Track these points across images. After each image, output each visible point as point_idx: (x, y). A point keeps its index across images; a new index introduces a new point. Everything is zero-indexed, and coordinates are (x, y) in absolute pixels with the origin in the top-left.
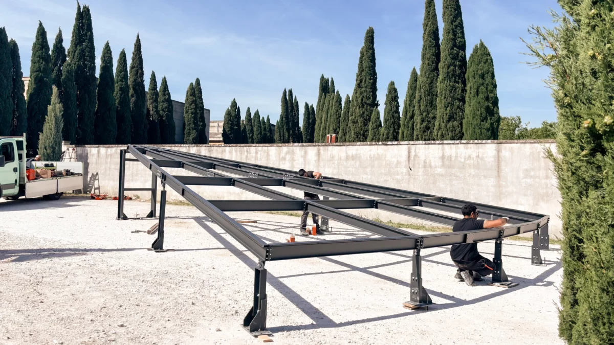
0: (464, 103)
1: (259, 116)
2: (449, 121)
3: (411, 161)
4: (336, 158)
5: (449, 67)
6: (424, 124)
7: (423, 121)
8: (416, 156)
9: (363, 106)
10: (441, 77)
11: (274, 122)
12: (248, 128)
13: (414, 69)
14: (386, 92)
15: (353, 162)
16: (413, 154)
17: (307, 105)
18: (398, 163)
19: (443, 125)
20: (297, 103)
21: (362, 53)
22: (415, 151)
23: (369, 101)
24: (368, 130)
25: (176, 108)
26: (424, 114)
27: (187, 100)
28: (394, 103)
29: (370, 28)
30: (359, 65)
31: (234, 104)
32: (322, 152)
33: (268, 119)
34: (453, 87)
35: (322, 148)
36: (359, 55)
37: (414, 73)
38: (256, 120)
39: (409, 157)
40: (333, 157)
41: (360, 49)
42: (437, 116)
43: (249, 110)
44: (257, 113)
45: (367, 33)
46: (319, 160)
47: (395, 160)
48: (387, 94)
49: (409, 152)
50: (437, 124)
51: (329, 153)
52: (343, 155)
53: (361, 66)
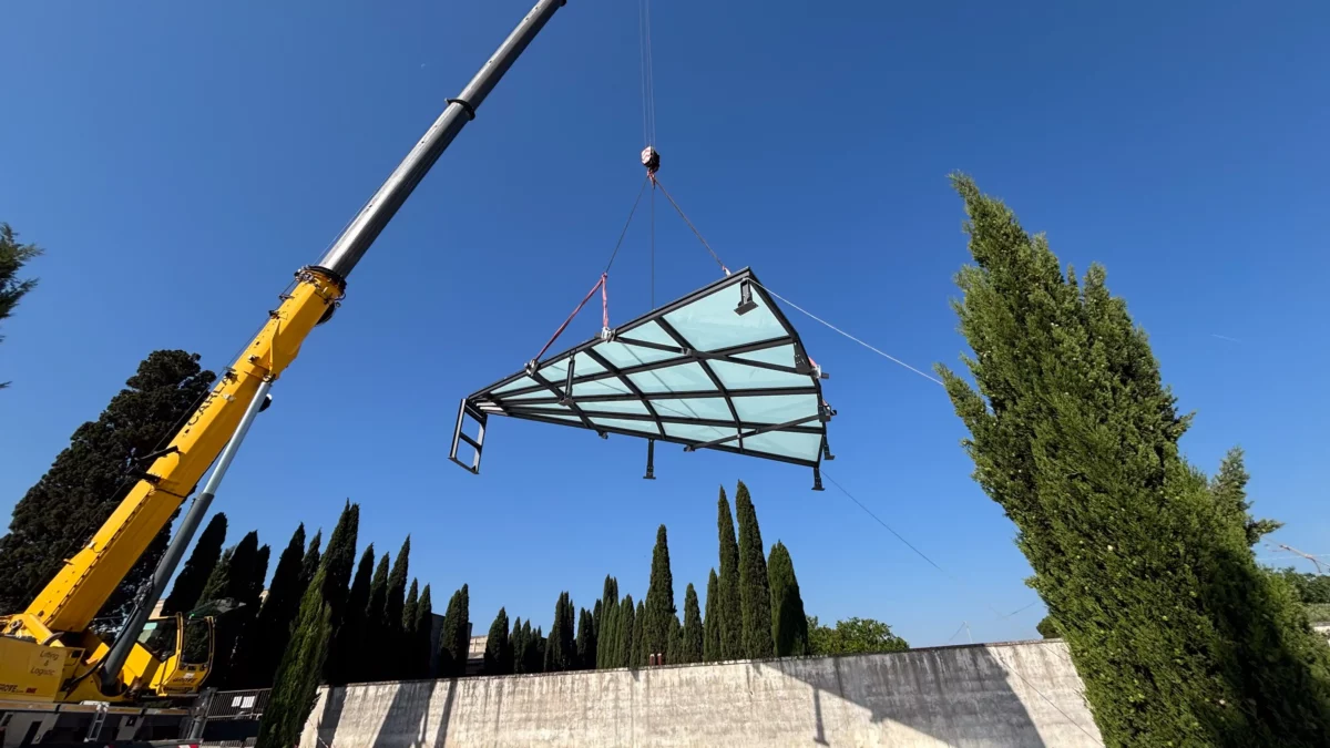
0: (770, 607)
1: (529, 628)
2: (756, 628)
4: (669, 684)
5: (749, 568)
6: (731, 633)
7: (729, 630)
9: (660, 612)
10: (742, 580)
11: (545, 634)
12: (516, 645)
13: (713, 570)
14: (685, 596)
15: (688, 688)
17: (583, 610)
18: (738, 686)
19: (751, 633)
20: (573, 609)
21: (655, 552)
23: (667, 607)
24: (667, 642)
25: (435, 624)
26: (730, 621)
27: (449, 611)
28: (695, 609)
29: (661, 526)
30: (652, 565)
31: (502, 613)
32: (651, 677)
33: (540, 632)
34: (754, 589)
35: (651, 672)
36: (652, 555)
37: (713, 574)
38: (526, 633)
39: (748, 678)
40: (664, 686)
41: (652, 548)
42: (744, 623)
43: (518, 622)
44: (527, 624)
45: (659, 531)
46: (648, 688)
47: (733, 683)
48: (685, 598)
50: (744, 632)
51: (660, 679)
52: (676, 680)
53: (654, 566)
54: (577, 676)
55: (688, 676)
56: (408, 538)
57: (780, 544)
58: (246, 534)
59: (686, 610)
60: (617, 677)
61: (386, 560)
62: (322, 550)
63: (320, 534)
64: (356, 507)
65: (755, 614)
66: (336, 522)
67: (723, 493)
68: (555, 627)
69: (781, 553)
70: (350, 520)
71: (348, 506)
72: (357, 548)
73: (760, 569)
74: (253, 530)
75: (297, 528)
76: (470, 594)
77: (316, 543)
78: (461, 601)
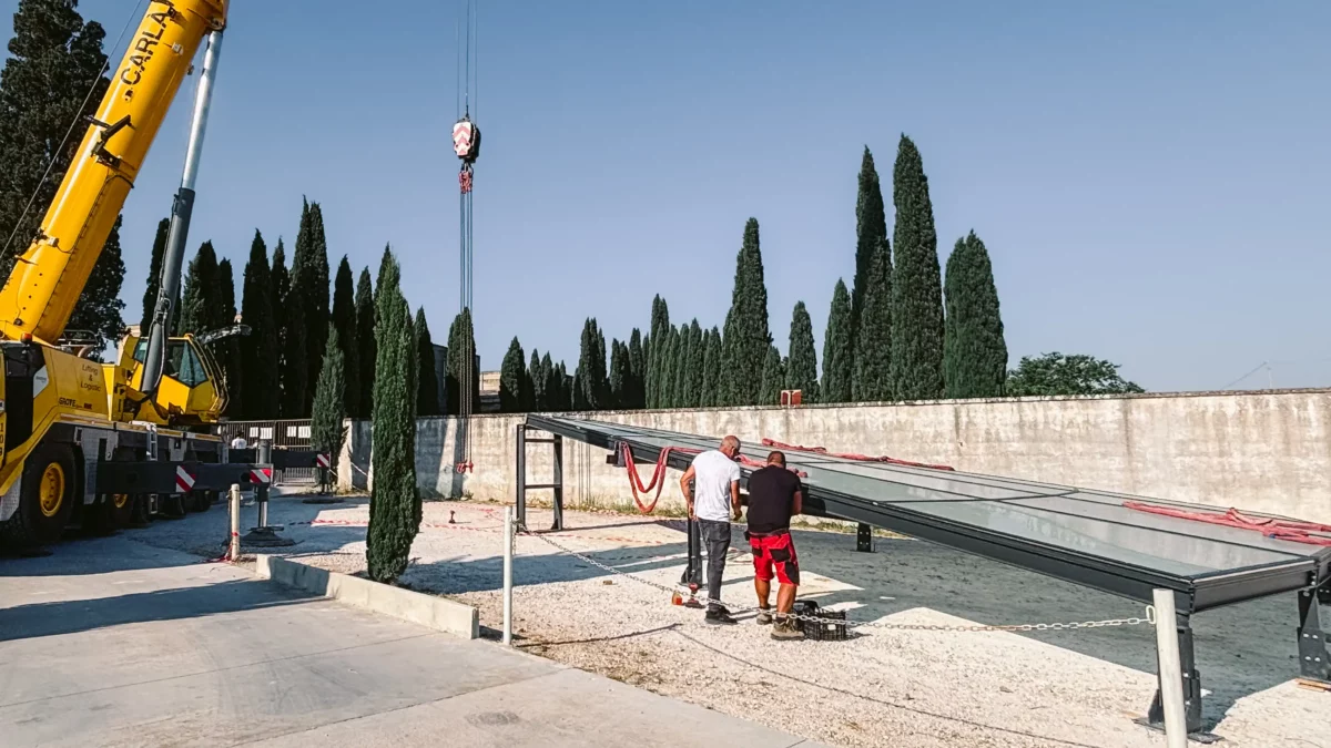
0: (942, 333)
1: (551, 363)
2: (914, 363)
3: (961, 432)
4: (821, 428)
5: (909, 276)
6: (870, 369)
7: (866, 364)
8: (970, 422)
9: (748, 342)
10: (896, 292)
11: (571, 371)
12: (536, 382)
13: (841, 281)
14: (789, 319)
15: (852, 435)
16: (964, 419)
17: (615, 342)
18: (937, 435)
19: (906, 370)
20: (603, 340)
21: (740, 259)
22: (968, 415)
23: (760, 334)
25: (437, 356)
26: (869, 352)
27: (451, 340)
28: (806, 336)
29: (751, 219)
30: (736, 278)
31: (515, 345)
32: (792, 419)
33: (563, 367)
34: (918, 307)
35: (792, 412)
36: (736, 264)
37: (841, 287)
38: (547, 370)
39: (957, 424)
40: (814, 427)
41: (736, 253)
42: (893, 355)
43: (535, 355)
44: (547, 358)
45: (748, 228)
46: (788, 433)
47: (931, 431)
48: (792, 324)
49: (957, 417)
50: (893, 368)
51: (807, 421)
52: (833, 424)
53: (740, 279)
54: (679, 415)
55: (853, 419)
56: (387, 249)
57: (972, 238)
58: (199, 246)
59: (791, 338)
60: (738, 418)
61: (366, 275)
62: (289, 264)
63: (281, 244)
64: (316, 207)
65: (914, 343)
66: (297, 229)
67: (868, 160)
68: (582, 363)
69: (972, 255)
70: (312, 222)
71: (306, 206)
72: (329, 261)
73: (929, 276)
74: (206, 241)
75: (253, 237)
76: (474, 321)
77: (280, 256)
78: (463, 325)
